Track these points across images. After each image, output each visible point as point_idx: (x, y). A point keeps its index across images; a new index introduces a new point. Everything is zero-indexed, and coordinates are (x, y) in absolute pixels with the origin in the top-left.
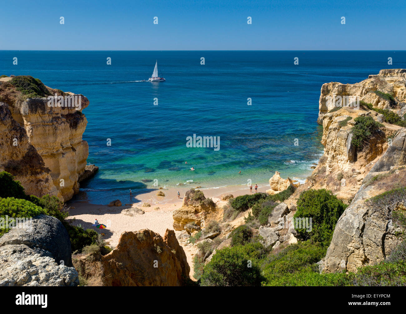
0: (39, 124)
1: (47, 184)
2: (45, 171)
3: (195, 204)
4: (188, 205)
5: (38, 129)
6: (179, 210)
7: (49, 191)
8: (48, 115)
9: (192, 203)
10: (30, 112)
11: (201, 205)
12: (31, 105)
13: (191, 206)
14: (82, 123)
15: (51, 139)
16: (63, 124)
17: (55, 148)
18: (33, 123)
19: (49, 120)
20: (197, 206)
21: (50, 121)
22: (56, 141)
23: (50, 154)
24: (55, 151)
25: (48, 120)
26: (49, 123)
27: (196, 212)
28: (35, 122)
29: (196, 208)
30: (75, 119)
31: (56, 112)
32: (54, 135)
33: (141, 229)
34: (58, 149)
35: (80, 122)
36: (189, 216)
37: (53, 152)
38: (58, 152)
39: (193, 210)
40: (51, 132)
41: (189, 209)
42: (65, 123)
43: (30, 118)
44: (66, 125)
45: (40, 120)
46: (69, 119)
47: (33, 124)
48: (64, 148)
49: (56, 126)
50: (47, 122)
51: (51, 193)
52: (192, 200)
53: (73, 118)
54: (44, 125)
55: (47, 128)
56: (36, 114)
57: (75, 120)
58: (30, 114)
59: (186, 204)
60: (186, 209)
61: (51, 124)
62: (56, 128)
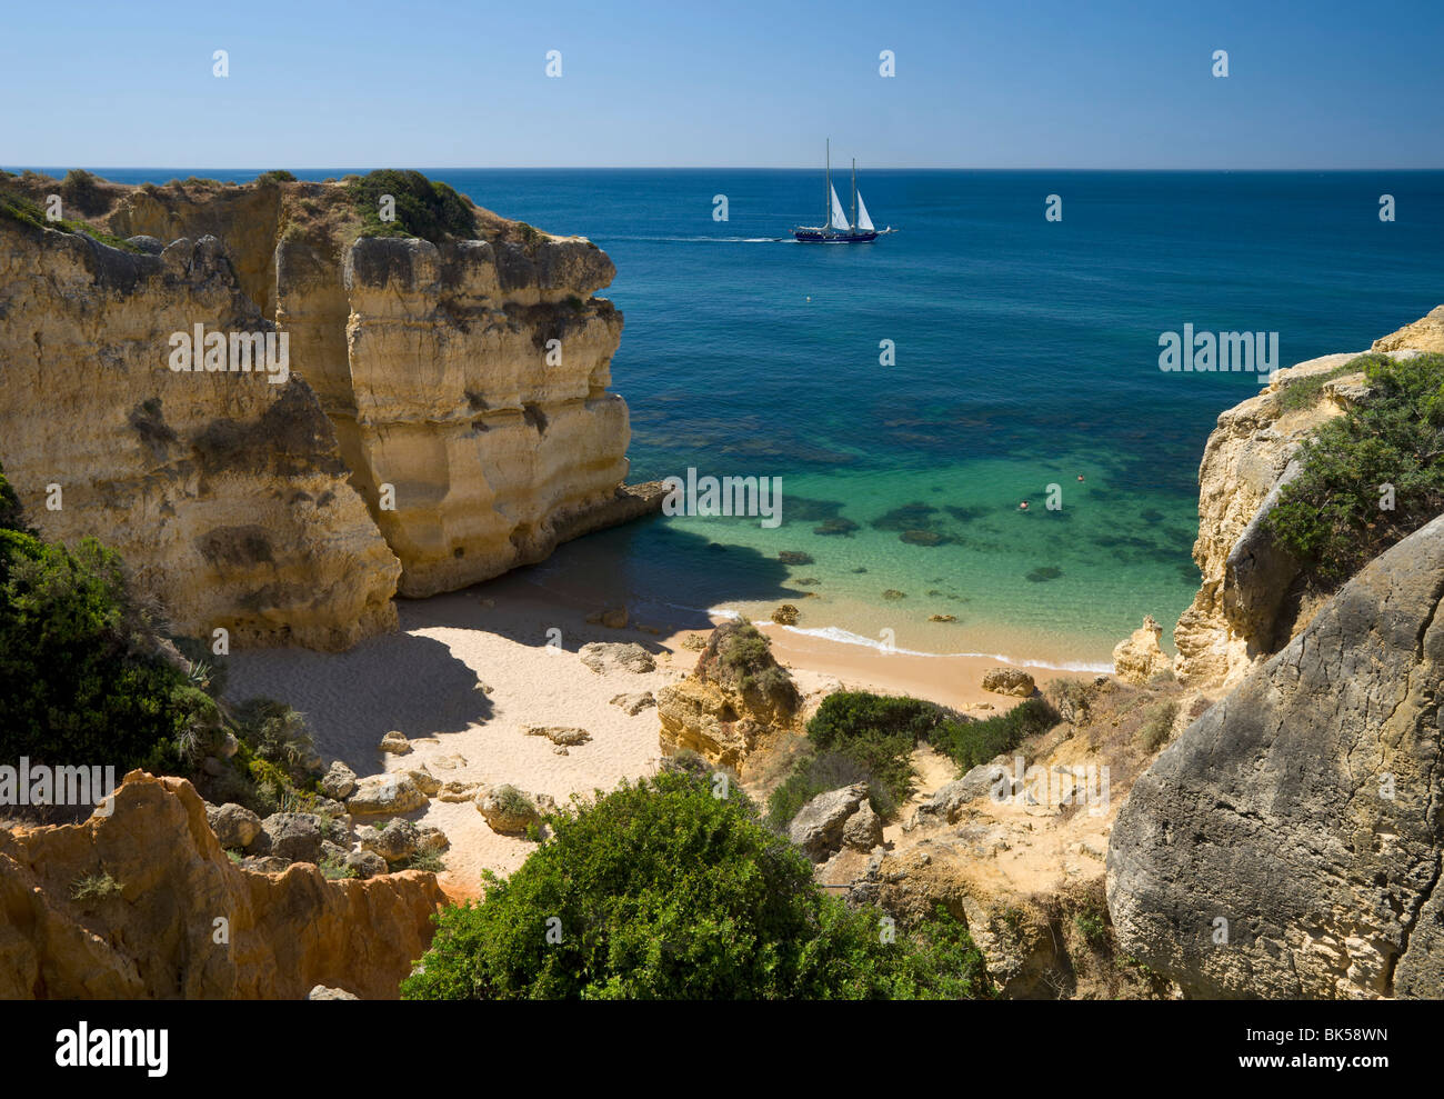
0: (395, 322)
1: (324, 512)
2: (322, 470)
3: (725, 679)
4: (704, 680)
5: (387, 336)
6: (675, 689)
7: (328, 535)
8: (421, 297)
9: (720, 673)
10: (357, 281)
11: (743, 692)
12: (366, 258)
13: (715, 687)
14: (580, 338)
15: (426, 375)
16: (494, 332)
17: (437, 403)
18: (374, 318)
19: (425, 313)
20: (731, 689)
21: (428, 316)
22: (440, 381)
23: (423, 422)
24: (437, 413)
25: (423, 311)
26: (421, 323)
27: (728, 713)
28: (379, 315)
29: (729, 698)
30: (555, 320)
31: (479, 293)
32: (437, 362)
33: (557, 725)
34: (449, 409)
35: (566, 331)
36: (702, 721)
37: (432, 416)
38: (449, 419)
39: (717, 705)
40: (428, 350)
41: (706, 695)
42: (500, 330)
43: (363, 302)
44: (505, 338)
45: (398, 309)
46: (538, 319)
47: (372, 321)
48: (493, 409)
49: (444, 332)
50: (417, 320)
51: (333, 542)
52: (722, 663)
53: (549, 319)
54: (407, 327)
55: (416, 336)
56: (382, 288)
57: (555, 325)
58: (358, 286)
59: (701, 672)
60: (697, 691)
61: (429, 325)
62: (441, 341)
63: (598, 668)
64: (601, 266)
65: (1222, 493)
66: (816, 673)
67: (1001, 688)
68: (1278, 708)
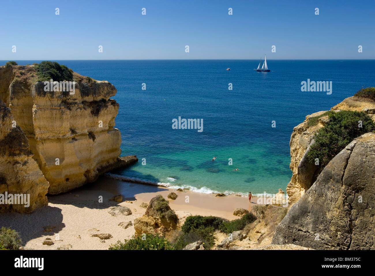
0: (48, 107)
1: (25, 167)
2: (24, 154)
3: (155, 215)
4: (148, 216)
5: (45, 112)
6: (139, 219)
7: (26, 175)
8: (57, 99)
9: (153, 213)
10: (37, 95)
11: (161, 218)
12: (39, 88)
13: (152, 218)
14: (106, 111)
15: (57, 124)
16: (79, 110)
17: (61, 132)
18: (41, 106)
19: (58, 104)
20: (157, 218)
21: (58, 105)
22: (62, 125)
23: (56, 138)
24: (61, 135)
25: (57, 104)
26: (56, 107)
27: (156, 226)
28: (43, 105)
29: (157, 221)
30: (98, 106)
31: (74, 98)
32: (61, 119)
33: (101, 233)
34: (65, 134)
35: (102, 109)
36: (148, 228)
37: (59, 136)
38: (65, 137)
39: (153, 223)
40: (58, 116)
41: (149, 220)
42: (81, 109)
43: (38, 101)
44: (83, 112)
45: (49, 103)
46: (93, 106)
47: (41, 107)
48: (78, 134)
49: (63, 110)
50: (55, 106)
51: (27, 177)
52: (154, 210)
53: (96, 106)
54: (52, 109)
55: (54, 112)
56: (44, 97)
57: (98, 108)
58: (36, 97)
59: (147, 213)
60: (146, 219)
61: (59, 108)
62: (62, 113)
63: (114, 215)
64: (112, 89)
65: (296, 149)
66: (183, 212)
67: (239, 215)
68: (311, 202)
